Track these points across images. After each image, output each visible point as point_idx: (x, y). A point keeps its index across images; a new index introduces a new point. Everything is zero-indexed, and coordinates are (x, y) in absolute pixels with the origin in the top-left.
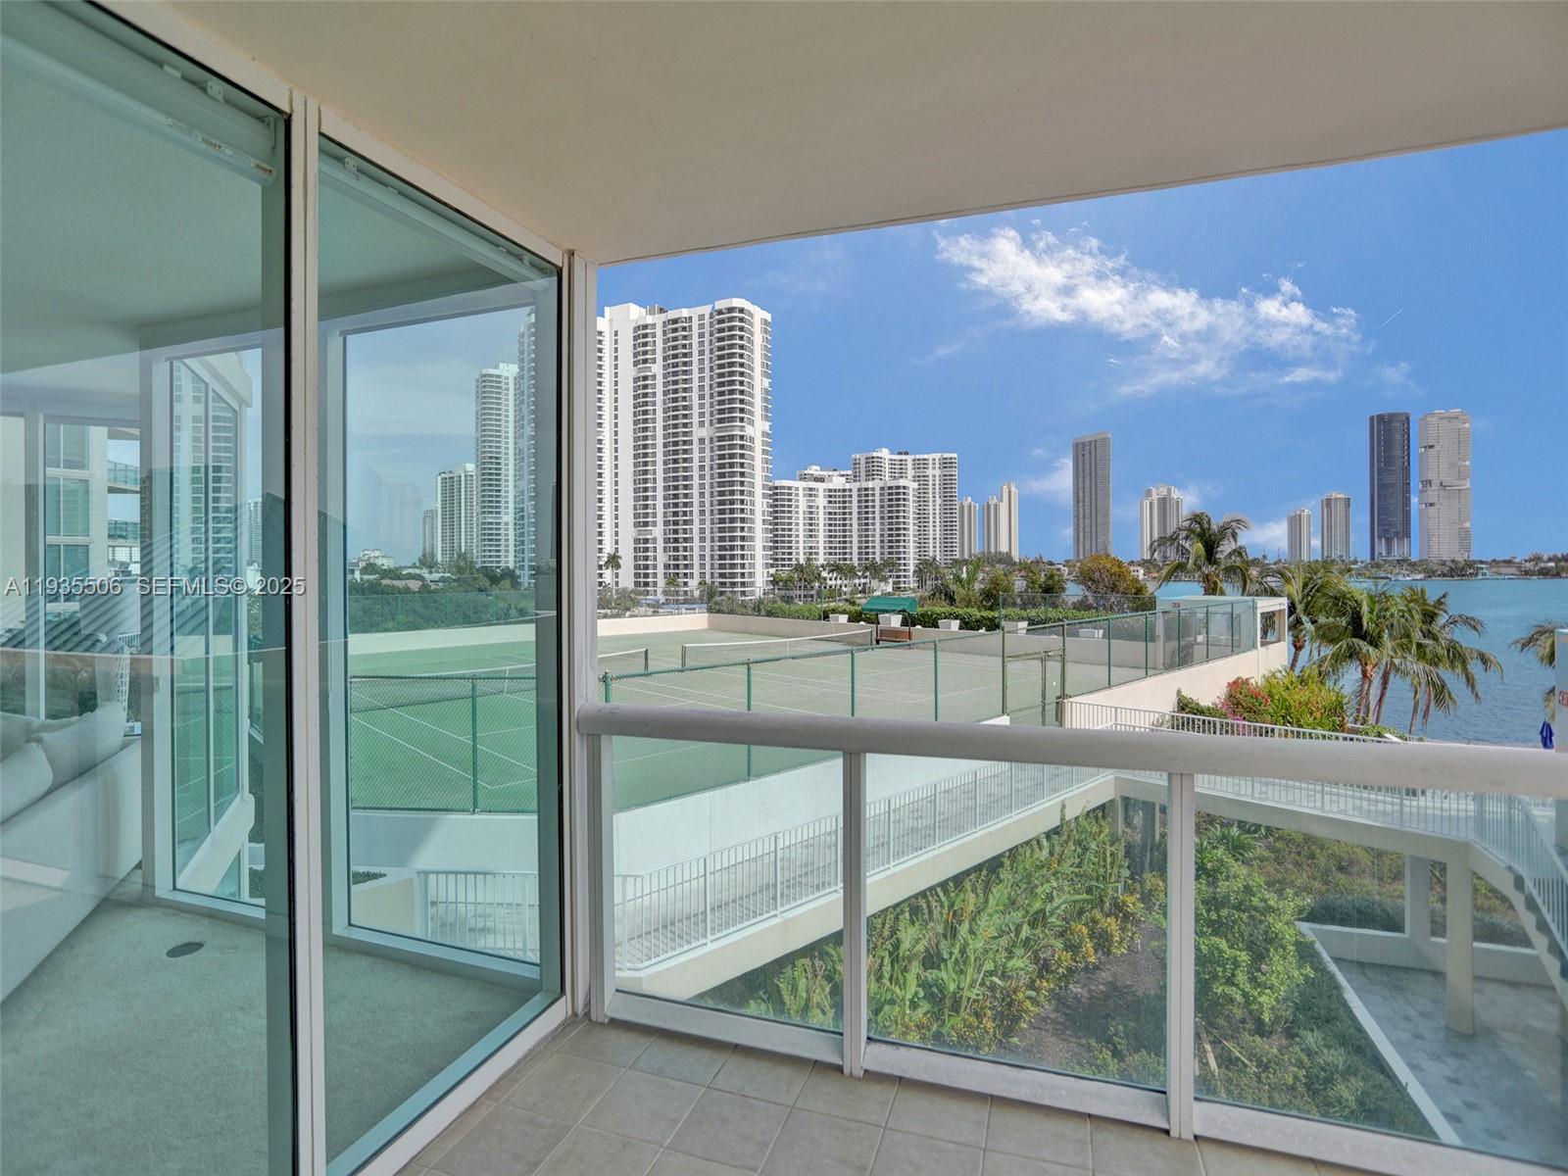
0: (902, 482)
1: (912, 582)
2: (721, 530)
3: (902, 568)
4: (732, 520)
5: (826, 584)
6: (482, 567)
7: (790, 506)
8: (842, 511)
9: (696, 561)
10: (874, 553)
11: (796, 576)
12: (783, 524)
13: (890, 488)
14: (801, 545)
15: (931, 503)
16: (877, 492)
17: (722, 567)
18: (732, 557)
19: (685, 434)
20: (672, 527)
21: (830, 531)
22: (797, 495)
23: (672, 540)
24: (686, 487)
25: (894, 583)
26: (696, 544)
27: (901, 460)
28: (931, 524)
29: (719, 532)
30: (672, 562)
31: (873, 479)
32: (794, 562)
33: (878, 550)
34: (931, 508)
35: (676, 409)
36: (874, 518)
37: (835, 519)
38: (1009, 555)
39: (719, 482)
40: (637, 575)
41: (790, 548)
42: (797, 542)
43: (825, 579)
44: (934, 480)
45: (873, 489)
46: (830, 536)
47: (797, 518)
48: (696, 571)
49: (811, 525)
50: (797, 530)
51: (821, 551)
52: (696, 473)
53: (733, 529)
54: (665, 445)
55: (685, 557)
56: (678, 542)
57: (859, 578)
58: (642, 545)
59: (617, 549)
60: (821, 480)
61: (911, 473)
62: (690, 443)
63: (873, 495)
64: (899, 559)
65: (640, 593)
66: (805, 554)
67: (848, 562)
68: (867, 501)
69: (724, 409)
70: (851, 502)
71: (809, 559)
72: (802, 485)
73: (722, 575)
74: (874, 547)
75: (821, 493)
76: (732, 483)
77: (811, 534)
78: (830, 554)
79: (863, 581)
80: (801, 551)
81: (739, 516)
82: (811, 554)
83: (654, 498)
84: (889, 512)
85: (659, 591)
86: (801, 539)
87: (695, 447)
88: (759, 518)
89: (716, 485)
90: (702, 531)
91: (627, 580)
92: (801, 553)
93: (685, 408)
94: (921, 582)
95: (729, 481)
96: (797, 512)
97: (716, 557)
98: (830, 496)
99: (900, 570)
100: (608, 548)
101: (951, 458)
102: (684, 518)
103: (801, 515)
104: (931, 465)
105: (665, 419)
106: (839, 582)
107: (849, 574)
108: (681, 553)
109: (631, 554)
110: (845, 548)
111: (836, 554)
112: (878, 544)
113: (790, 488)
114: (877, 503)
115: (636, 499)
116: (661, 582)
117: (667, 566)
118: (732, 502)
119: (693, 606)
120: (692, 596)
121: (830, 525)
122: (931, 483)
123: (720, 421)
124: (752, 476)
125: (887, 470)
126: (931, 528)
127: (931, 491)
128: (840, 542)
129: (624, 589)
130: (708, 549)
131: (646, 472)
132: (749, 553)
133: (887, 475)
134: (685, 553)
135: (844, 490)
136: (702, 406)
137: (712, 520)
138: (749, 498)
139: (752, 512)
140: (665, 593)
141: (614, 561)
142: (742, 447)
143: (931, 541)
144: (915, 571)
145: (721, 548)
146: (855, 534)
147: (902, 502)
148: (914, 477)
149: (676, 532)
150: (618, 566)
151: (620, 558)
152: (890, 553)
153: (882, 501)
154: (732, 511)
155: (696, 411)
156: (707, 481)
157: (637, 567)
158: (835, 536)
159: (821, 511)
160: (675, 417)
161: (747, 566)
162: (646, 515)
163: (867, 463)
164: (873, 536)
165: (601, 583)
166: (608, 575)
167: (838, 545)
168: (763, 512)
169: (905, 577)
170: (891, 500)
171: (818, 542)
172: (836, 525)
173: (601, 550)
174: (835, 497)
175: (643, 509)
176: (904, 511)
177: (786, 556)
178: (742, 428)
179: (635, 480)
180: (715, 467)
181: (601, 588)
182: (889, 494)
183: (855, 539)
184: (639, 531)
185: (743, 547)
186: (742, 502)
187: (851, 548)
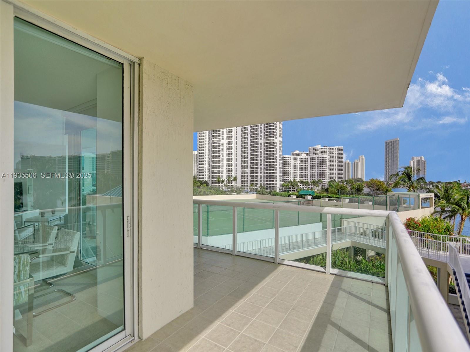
0: (324, 156)
2: (267, 170)
3: (324, 182)
4: (270, 167)
5: (299, 187)
6: (198, 180)
7: (288, 163)
8: (305, 165)
9: (259, 180)
10: (315, 178)
11: (290, 184)
12: (287, 168)
13: (320, 157)
14: (292, 175)
15: (334, 162)
16: (316, 159)
17: (267, 181)
18: (270, 178)
19: (256, 142)
20: (252, 169)
21: (301, 171)
22: (291, 160)
23: (252, 173)
24: (256, 157)
25: (321, 187)
26: (259, 174)
27: (325, 149)
28: (334, 169)
29: (266, 171)
30: (252, 180)
31: (316, 155)
32: (289, 180)
33: (316, 177)
34: (334, 164)
35: (254, 134)
36: (315, 167)
37: (303, 167)
38: (361, 179)
39: (266, 156)
40: (242, 183)
41: (288, 176)
42: (291, 174)
43: (299, 185)
45: (315, 158)
46: (301, 172)
47: (291, 167)
48: (259, 182)
49: (295, 169)
50: (291, 170)
51: (298, 177)
52: (259, 153)
53: (270, 170)
54: (250, 145)
55: (256, 178)
56: (254, 174)
57: (310, 185)
58: (243, 175)
59: (236, 176)
60: (299, 155)
61: (328, 153)
62: (258, 144)
63: (315, 160)
64: (323, 180)
65: (243, 189)
66: (293, 178)
67: (306, 180)
68: (313, 162)
69: (268, 134)
70: (308, 162)
71: (294, 179)
72: (292, 157)
73: (267, 184)
74: (315, 176)
75: (298, 159)
76: (270, 156)
77: (295, 172)
78: (301, 178)
79: (311, 186)
80: (292, 177)
81: (272, 166)
82: (295, 178)
83: (247, 161)
84: (320, 165)
85: (248, 188)
86: (292, 173)
87: (259, 145)
88: (278, 167)
89: (265, 157)
90: (261, 171)
91: (239, 185)
92: (292, 178)
93: (256, 134)
96: (291, 165)
97: (265, 178)
98: (301, 160)
99: (323, 183)
100: (234, 175)
101: (341, 148)
102: (256, 167)
104: (334, 150)
105: (251, 137)
106: (303, 186)
107: (306, 184)
109: (240, 177)
110: (306, 176)
111: (303, 178)
112: (316, 175)
113: (289, 158)
114: (316, 162)
115: (242, 161)
116: (249, 185)
117: (251, 181)
118: (270, 162)
120: (258, 190)
121: (301, 169)
122: (334, 156)
123: (267, 138)
124: (276, 154)
125: (320, 152)
126: (334, 170)
127: (334, 158)
129: (238, 187)
130: (263, 176)
131: (245, 153)
133: (320, 153)
135: (306, 158)
136: (261, 133)
137: (264, 167)
138: (275, 161)
139: (276, 165)
140: (250, 188)
141: (235, 179)
142: (273, 145)
143: (334, 174)
144: (328, 184)
145: (267, 176)
146: (309, 172)
147: (324, 162)
148: (329, 154)
149: (253, 171)
150: (237, 181)
151: (237, 178)
152: (320, 178)
153: (318, 161)
154: (270, 165)
155: (259, 135)
156: (263, 156)
157: (242, 181)
158: (303, 172)
159: (298, 164)
160: (254, 137)
161: (274, 181)
162: (245, 166)
163: (313, 150)
164: (315, 172)
165: (231, 185)
166: (233, 183)
167: (303, 175)
168: (280, 165)
169: (325, 185)
170: (321, 161)
171: (297, 174)
172: (303, 169)
173: (231, 176)
174: (303, 160)
175: (244, 164)
176: (325, 165)
177: (287, 178)
178: (273, 140)
179: (241, 155)
180: (265, 151)
181: (231, 187)
182: (320, 159)
183: (309, 173)
184: (243, 170)
185: (273, 176)
186: (273, 162)
187: (308, 176)
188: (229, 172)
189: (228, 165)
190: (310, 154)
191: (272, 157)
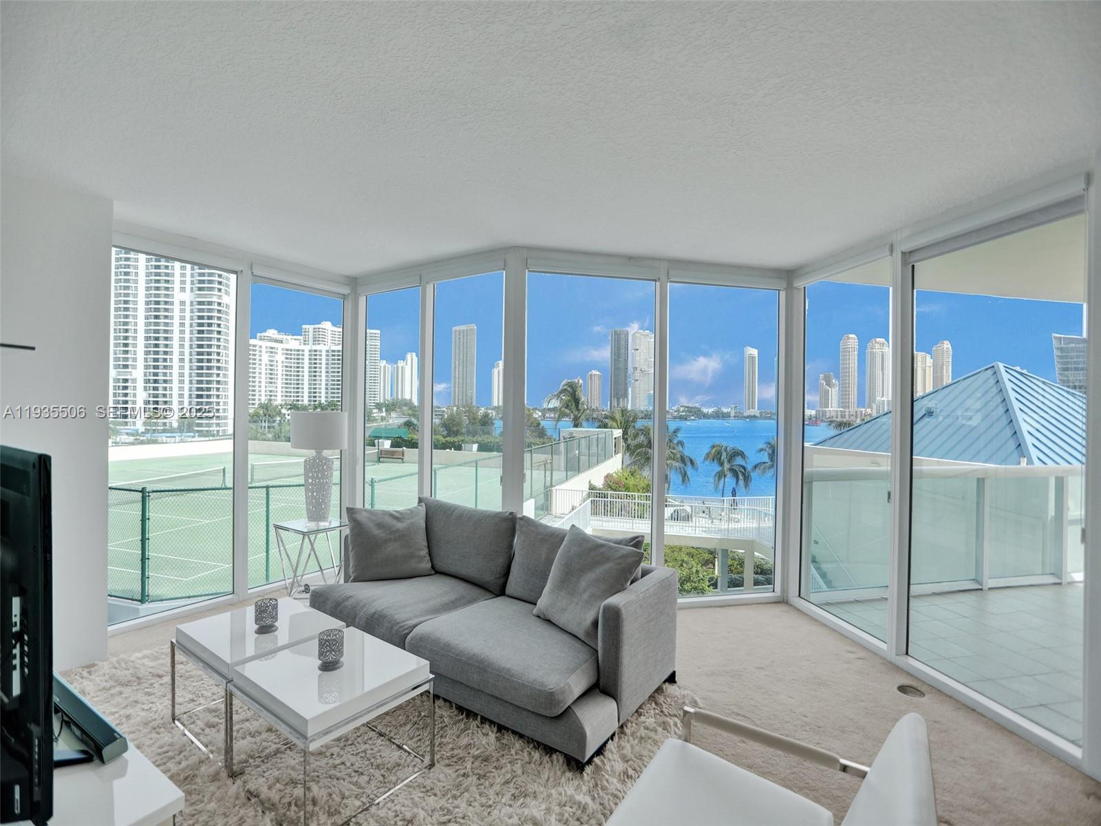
2: (199, 375)
4: (209, 368)
5: (285, 418)
7: (255, 359)
8: (296, 365)
9: (175, 401)
10: (320, 397)
11: (261, 412)
13: (333, 351)
14: (263, 389)
16: (324, 353)
18: (209, 396)
19: (167, 296)
20: (152, 370)
21: (287, 379)
22: (260, 351)
23: (151, 381)
24: (166, 339)
26: (175, 385)
27: (339, 332)
29: (197, 377)
30: (151, 399)
31: (319, 344)
32: (257, 402)
33: (323, 395)
35: (158, 274)
36: (321, 372)
37: (290, 371)
39: (197, 337)
41: (254, 391)
42: (260, 387)
43: (284, 415)
45: (321, 351)
46: (287, 384)
47: (260, 369)
49: (271, 374)
50: (260, 378)
51: (279, 394)
52: (176, 329)
53: (209, 375)
54: (147, 303)
55: (165, 396)
56: (158, 383)
58: (120, 386)
60: (281, 342)
62: (172, 303)
63: (321, 355)
64: (339, 401)
65: (121, 424)
66: (266, 395)
67: (301, 403)
68: (315, 359)
69: (204, 280)
70: (303, 359)
71: (270, 400)
72: (265, 344)
74: (320, 393)
75: (280, 351)
76: (210, 339)
77: (271, 381)
78: (286, 396)
80: (263, 393)
82: (271, 396)
83: (135, 345)
85: (139, 424)
86: (263, 385)
87: (176, 307)
88: (232, 367)
89: (194, 339)
90: (181, 375)
92: (263, 396)
93: (167, 275)
95: (207, 338)
96: (260, 364)
97: (194, 396)
98: (287, 354)
101: (375, 334)
102: (164, 364)
103: (263, 367)
108: (161, 392)
110: (298, 392)
111: (290, 396)
112: (323, 391)
113: (255, 346)
114: (324, 362)
115: (116, 346)
117: (147, 403)
118: (209, 354)
119: (174, 435)
120: (171, 427)
121: (287, 375)
123: (200, 289)
124: (226, 334)
125: (329, 338)
128: (295, 388)
130: (186, 390)
131: (125, 324)
133: (329, 341)
134: (165, 392)
135: (298, 351)
137: (191, 367)
138: (224, 352)
139: (226, 362)
140: (145, 424)
142: (219, 311)
145: (198, 389)
149: (156, 374)
152: (332, 397)
153: (327, 360)
154: (209, 361)
155: (177, 278)
156: (187, 336)
158: (291, 384)
159: (280, 364)
161: (221, 404)
163: (314, 332)
164: (320, 384)
167: (292, 390)
170: (334, 360)
171: (276, 387)
172: (291, 375)
174: (291, 354)
175: (124, 354)
177: (251, 397)
178: (220, 297)
180: (194, 325)
182: (333, 355)
183: (306, 386)
184: (118, 372)
185: (218, 389)
186: (218, 354)
187: (303, 392)
190: (305, 341)
191: (214, 342)
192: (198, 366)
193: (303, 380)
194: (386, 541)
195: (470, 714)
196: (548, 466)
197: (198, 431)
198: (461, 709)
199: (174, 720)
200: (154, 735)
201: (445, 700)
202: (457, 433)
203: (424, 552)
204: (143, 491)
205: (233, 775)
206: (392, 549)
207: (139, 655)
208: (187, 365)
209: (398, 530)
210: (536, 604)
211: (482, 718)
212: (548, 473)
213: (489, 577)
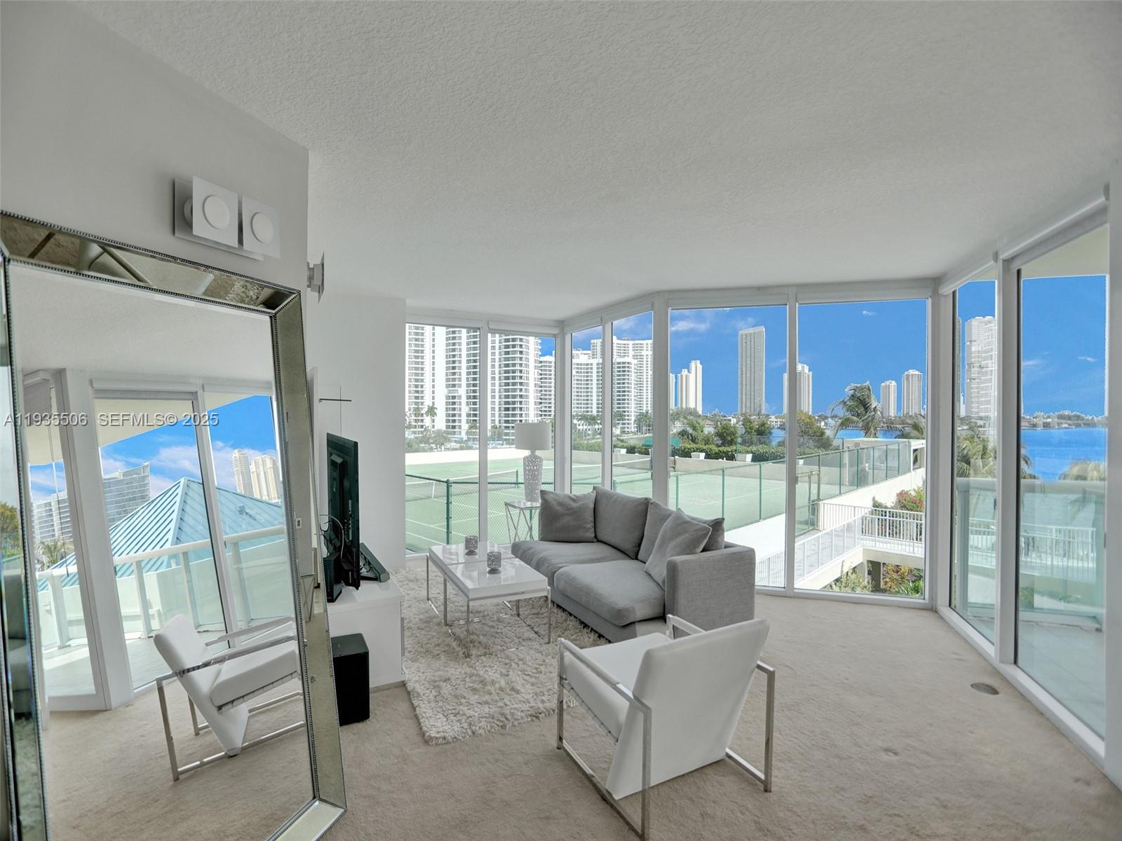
0: (626, 359)
1: (633, 428)
2: (506, 390)
3: (626, 418)
4: (514, 384)
8: (585, 378)
9: (489, 412)
12: (546, 387)
13: (617, 363)
15: (645, 374)
17: (507, 415)
18: (514, 409)
20: (472, 388)
21: (577, 392)
23: (471, 397)
26: (489, 400)
28: (645, 388)
29: (505, 392)
30: (472, 412)
32: (552, 413)
34: (645, 377)
37: (581, 384)
38: (695, 409)
39: (505, 358)
40: (448, 421)
41: (550, 403)
43: (576, 425)
44: (647, 358)
46: (578, 396)
48: (489, 418)
52: (489, 352)
53: (515, 390)
54: (468, 332)
56: (477, 399)
58: (451, 401)
59: (433, 403)
61: (631, 353)
64: (625, 412)
65: (450, 433)
67: (589, 413)
70: (592, 372)
73: (507, 422)
76: (514, 359)
78: (577, 408)
81: (518, 381)
83: (460, 368)
84: (618, 379)
85: (463, 433)
88: (532, 383)
89: (502, 359)
90: (494, 391)
91: (440, 423)
94: (639, 428)
95: (513, 357)
97: (503, 409)
98: (577, 368)
99: (625, 420)
100: (428, 402)
104: (645, 348)
106: (585, 427)
107: (592, 422)
108: (478, 406)
109: (444, 406)
110: (587, 404)
111: (581, 408)
113: (550, 362)
115: (448, 368)
116: (465, 426)
117: (468, 415)
118: (514, 372)
121: (578, 388)
122: (645, 360)
124: (527, 354)
125: (615, 351)
126: (645, 391)
127: (645, 366)
128: (584, 400)
129: (439, 430)
130: (497, 403)
131: (454, 350)
132: (525, 406)
133: (615, 354)
135: (587, 364)
137: (500, 383)
138: (525, 369)
139: (528, 378)
140: (467, 433)
141: (432, 411)
143: (645, 400)
144: (635, 421)
145: (506, 403)
147: (626, 373)
148: (633, 356)
149: (474, 391)
150: (435, 415)
151: (436, 409)
152: (618, 408)
154: (514, 378)
156: (497, 357)
157: (448, 415)
158: (581, 396)
161: (524, 415)
162: (454, 380)
165: (422, 426)
166: (427, 421)
168: (535, 378)
169: (628, 424)
170: (619, 371)
172: (581, 388)
173: (422, 403)
174: (581, 369)
176: (628, 379)
177: (547, 409)
179: (447, 355)
181: (423, 430)
182: (618, 367)
183: (595, 398)
184: (449, 390)
185: (521, 402)
186: (521, 371)
187: (592, 404)
188: (416, 395)
189: (414, 377)
190: (593, 355)
191: (518, 361)
192: (505, 383)
193: (591, 392)
194: (563, 515)
195: (586, 626)
196: (815, 478)
197: (506, 440)
198: (582, 623)
199: (428, 599)
200: (418, 604)
201: (575, 617)
202: (731, 443)
203: (591, 525)
204: (447, 482)
205: (446, 625)
206: (566, 520)
207: (420, 570)
208: (497, 382)
209: (572, 508)
210: (645, 563)
211: (592, 629)
212: (814, 487)
213: (628, 546)
